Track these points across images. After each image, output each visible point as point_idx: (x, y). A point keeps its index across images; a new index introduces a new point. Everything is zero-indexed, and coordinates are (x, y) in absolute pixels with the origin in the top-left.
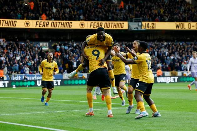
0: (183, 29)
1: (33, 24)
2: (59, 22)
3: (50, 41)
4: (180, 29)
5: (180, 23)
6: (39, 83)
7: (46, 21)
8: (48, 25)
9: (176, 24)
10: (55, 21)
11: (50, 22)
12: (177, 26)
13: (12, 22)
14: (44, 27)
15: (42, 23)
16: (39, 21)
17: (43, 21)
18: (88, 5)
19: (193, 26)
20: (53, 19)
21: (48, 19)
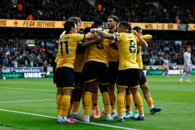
0: (151, 29)
1: (21, 24)
2: (44, 22)
3: (36, 38)
4: (149, 29)
5: (149, 24)
6: (26, 75)
7: (32, 21)
8: (34, 24)
9: (145, 25)
10: (40, 21)
11: (36, 22)
12: (147, 27)
13: (2, 22)
14: (30, 27)
15: (29, 23)
16: (27, 21)
17: (30, 21)
18: (69, 7)
19: (160, 27)
20: (39, 19)
21: (34, 19)
